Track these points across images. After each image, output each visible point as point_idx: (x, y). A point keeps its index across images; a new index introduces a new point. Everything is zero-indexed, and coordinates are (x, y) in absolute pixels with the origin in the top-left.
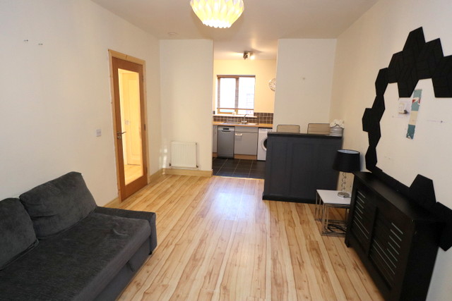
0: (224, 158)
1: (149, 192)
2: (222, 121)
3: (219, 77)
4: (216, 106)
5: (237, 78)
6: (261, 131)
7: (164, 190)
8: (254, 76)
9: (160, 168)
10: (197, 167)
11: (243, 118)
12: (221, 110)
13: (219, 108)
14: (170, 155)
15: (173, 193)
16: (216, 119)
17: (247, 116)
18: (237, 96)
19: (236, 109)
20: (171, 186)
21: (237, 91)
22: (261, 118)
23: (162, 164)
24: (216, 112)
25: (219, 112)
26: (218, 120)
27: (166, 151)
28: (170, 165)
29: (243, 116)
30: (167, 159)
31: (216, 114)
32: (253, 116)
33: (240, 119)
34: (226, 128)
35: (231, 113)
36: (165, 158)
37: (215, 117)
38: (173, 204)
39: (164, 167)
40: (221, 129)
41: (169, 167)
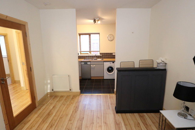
0: (86, 79)
1: (36, 116)
2: (83, 58)
3: (80, 35)
4: (79, 51)
5: (89, 34)
6: (105, 63)
7: (48, 112)
8: (99, 34)
9: (46, 93)
10: (70, 90)
11: (94, 56)
12: (82, 53)
13: (80, 52)
14: (52, 84)
15: (54, 114)
16: (80, 57)
17: (96, 55)
18: (90, 45)
19: (90, 52)
20: (53, 107)
21: (90, 42)
22: (104, 56)
23: (47, 90)
24: (79, 54)
25: (81, 54)
26: (81, 58)
27: (49, 81)
28: (53, 90)
29: (95, 55)
30: (50, 86)
31: (79, 55)
32: (99, 55)
33: (93, 57)
34: (86, 63)
35: (88, 54)
36: (49, 86)
37: (79, 56)
38: (54, 127)
39: (49, 91)
40: (83, 63)
41: (52, 91)
